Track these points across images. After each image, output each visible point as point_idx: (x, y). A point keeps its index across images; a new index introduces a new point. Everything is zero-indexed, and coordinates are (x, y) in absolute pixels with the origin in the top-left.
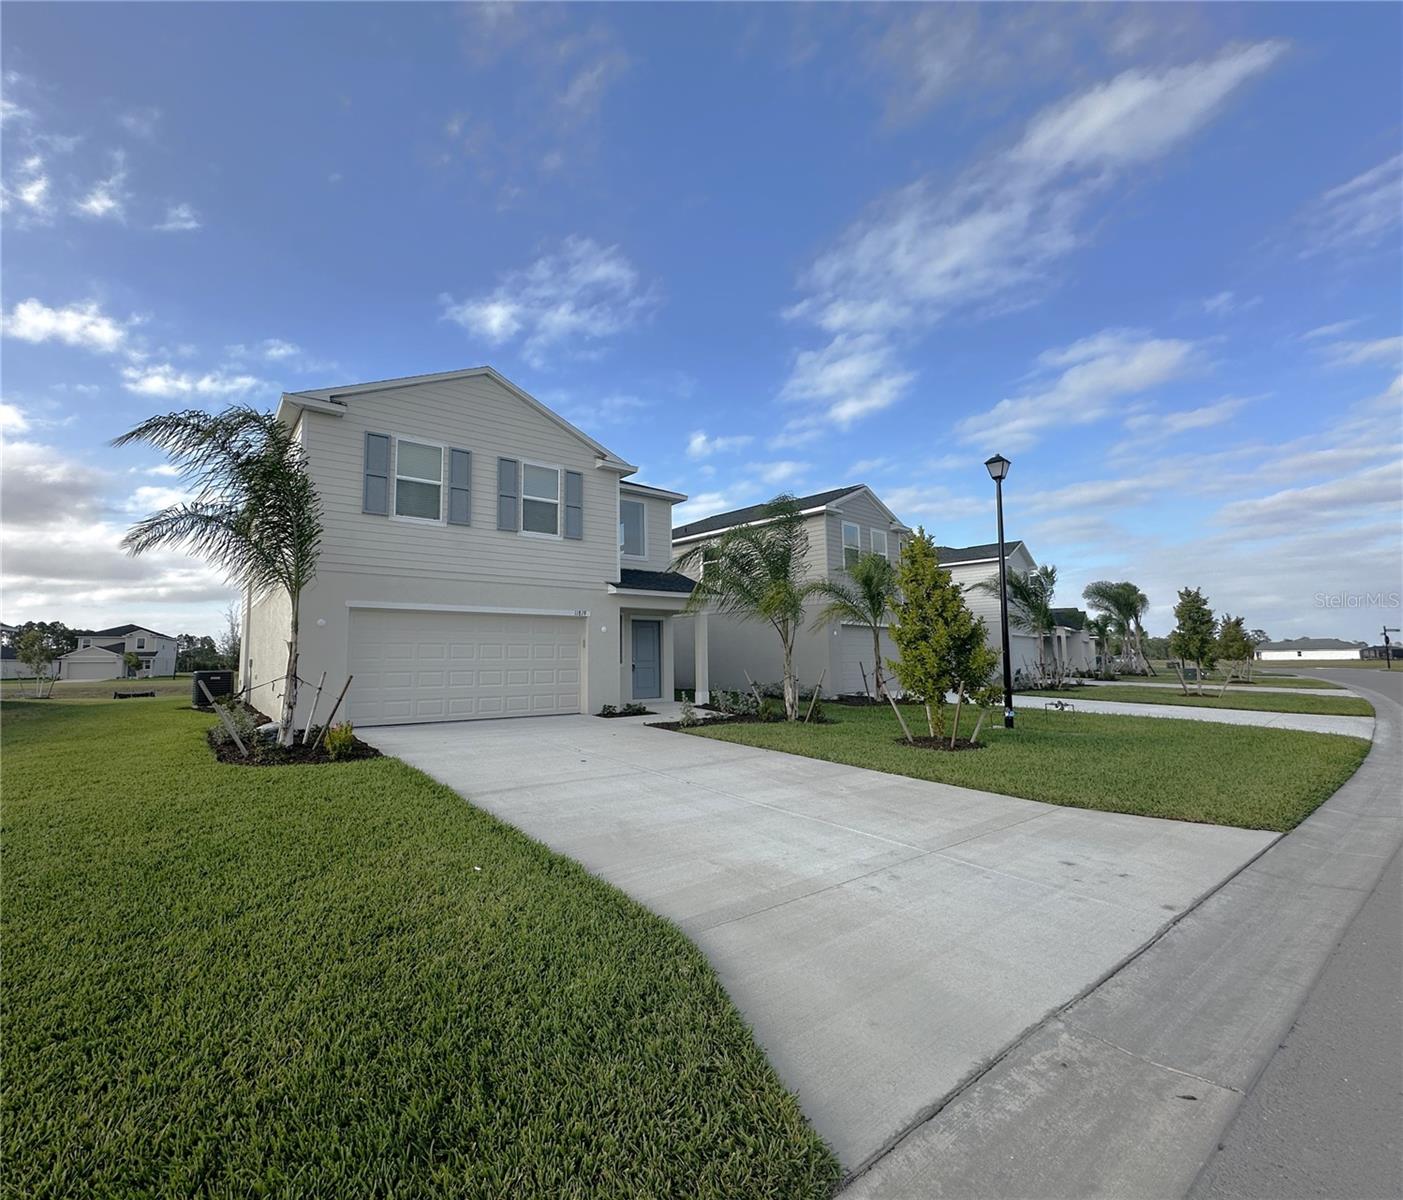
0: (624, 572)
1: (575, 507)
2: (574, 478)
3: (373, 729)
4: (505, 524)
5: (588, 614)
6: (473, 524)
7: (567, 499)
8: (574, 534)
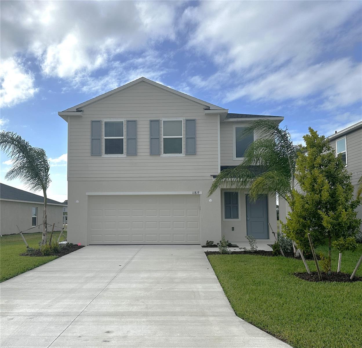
0: (222, 168)
1: (192, 137)
2: (191, 123)
3: (96, 246)
4: (154, 152)
5: (200, 193)
6: (139, 154)
7: (186, 134)
8: (192, 151)
